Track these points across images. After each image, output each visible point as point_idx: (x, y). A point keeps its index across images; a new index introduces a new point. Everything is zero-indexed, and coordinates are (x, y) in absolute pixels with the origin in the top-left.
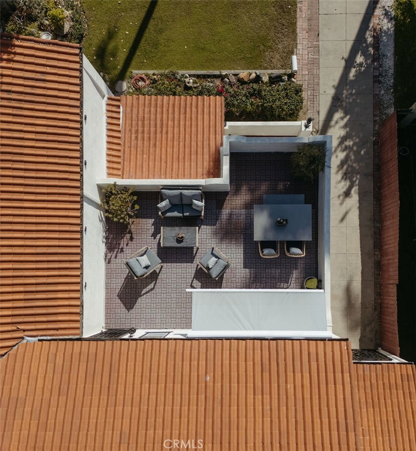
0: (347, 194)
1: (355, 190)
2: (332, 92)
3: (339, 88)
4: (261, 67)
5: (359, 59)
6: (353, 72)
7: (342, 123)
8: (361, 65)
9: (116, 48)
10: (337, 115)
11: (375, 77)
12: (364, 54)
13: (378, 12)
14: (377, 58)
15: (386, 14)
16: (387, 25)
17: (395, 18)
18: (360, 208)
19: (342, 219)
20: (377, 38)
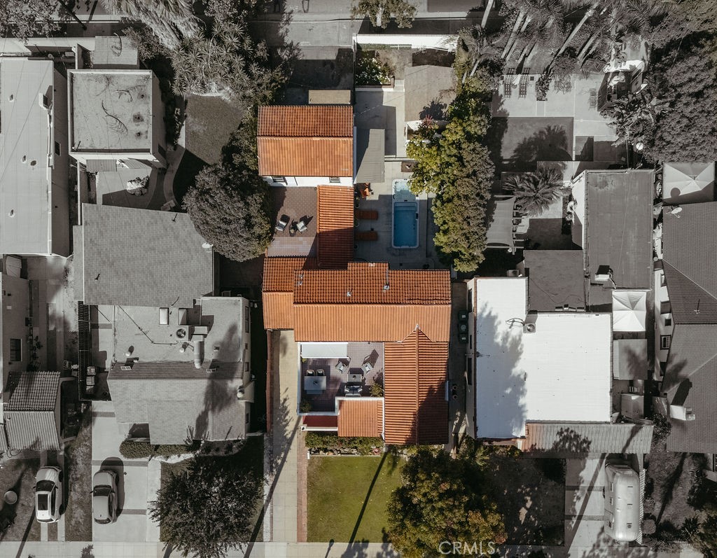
0: (285, 400)
1: (281, 402)
2: (292, 447)
3: (289, 449)
4: (323, 458)
5: (279, 461)
6: (282, 455)
7: (287, 432)
8: (279, 459)
9: (388, 467)
10: (289, 436)
11: (272, 453)
12: (277, 464)
13: (271, 483)
14: (271, 462)
15: (267, 482)
16: (267, 477)
17: (263, 480)
18: (279, 393)
19: (287, 389)
20: (271, 471)
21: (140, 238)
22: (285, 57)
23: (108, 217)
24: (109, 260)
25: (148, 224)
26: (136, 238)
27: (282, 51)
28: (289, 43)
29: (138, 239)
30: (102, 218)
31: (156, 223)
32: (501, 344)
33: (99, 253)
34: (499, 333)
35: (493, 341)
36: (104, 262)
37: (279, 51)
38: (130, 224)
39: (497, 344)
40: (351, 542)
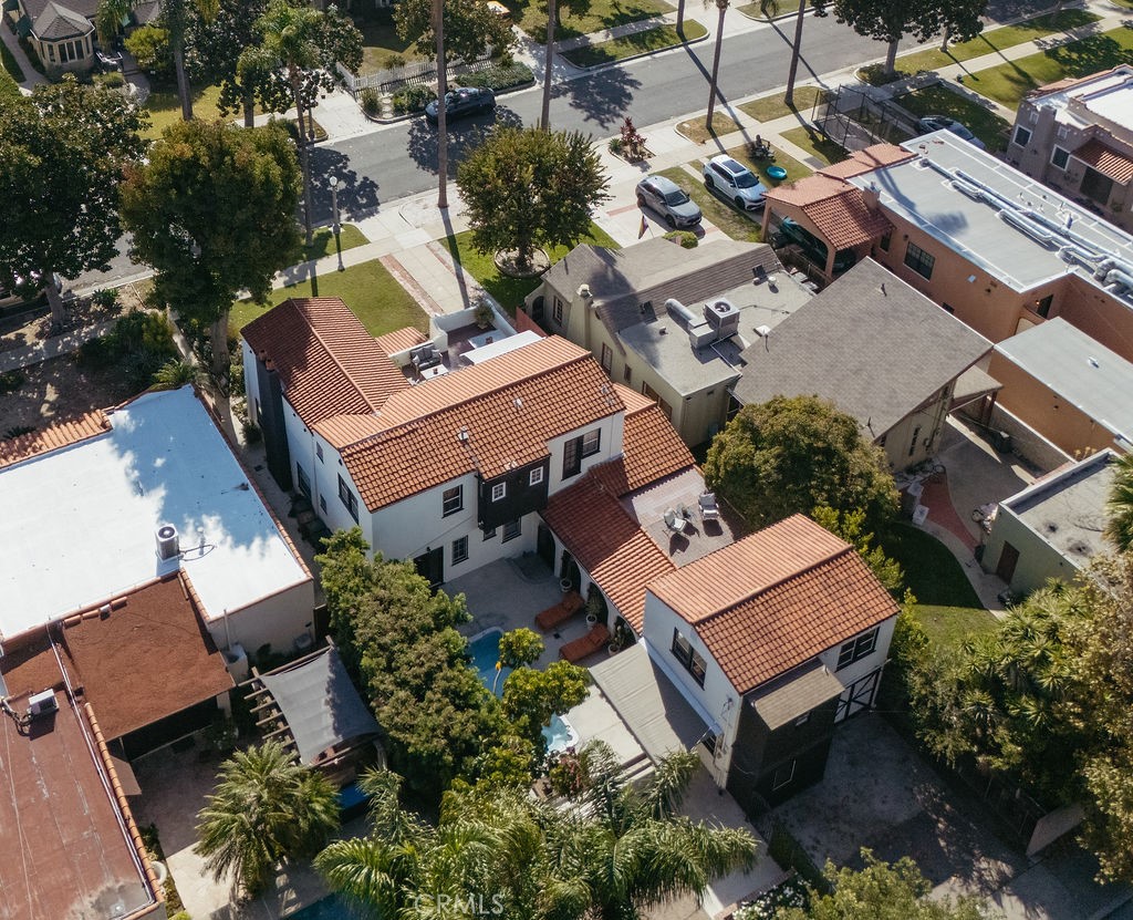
21: (886, 370)
22: (984, 865)
23: (949, 358)
24: (893, 317)
25: (895, 392)
26: (890, 365)
27: (1000, 873)
28: (1006, 900)
29: (887, 367)
30: (955, 350)
31: (887, 403)
32: (204, 517)
33: (912, 314)
34: (215, 529)
35: (221, 514)
36: (896, 310)
37: (1005, 868)
38: (916, 372)
39: (209, 514)
40: (314, 279)
